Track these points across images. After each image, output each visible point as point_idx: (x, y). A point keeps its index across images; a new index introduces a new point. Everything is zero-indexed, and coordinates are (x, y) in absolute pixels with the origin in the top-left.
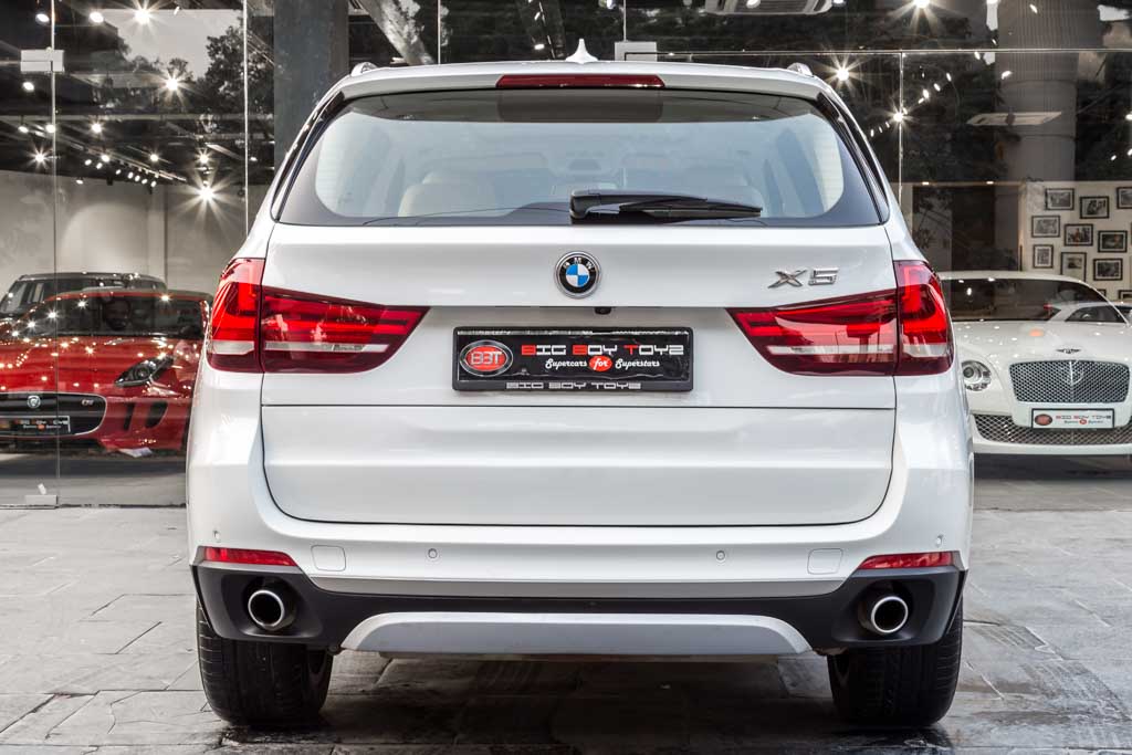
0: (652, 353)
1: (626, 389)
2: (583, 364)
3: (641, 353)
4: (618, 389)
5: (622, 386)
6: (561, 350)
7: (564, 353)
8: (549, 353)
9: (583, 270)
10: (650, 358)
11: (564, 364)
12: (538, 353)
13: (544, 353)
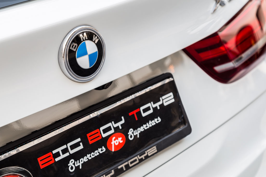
0: (151, 111)
1: (147, 157)
2: (101, 150)
3: (144, 115)
4: (141, 160)
5: (143, 157)
6: (77, 145)
7: (81, 147)
8: (67, 154)
9: (91, 47)
10: (151, 117)
11: (85, 159)
12: (57, 160)
13: (62, 156)
